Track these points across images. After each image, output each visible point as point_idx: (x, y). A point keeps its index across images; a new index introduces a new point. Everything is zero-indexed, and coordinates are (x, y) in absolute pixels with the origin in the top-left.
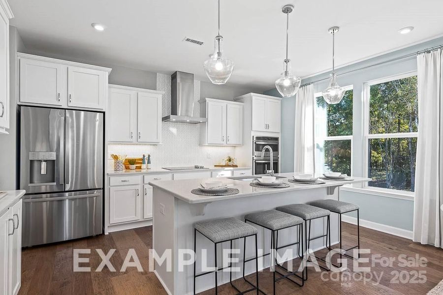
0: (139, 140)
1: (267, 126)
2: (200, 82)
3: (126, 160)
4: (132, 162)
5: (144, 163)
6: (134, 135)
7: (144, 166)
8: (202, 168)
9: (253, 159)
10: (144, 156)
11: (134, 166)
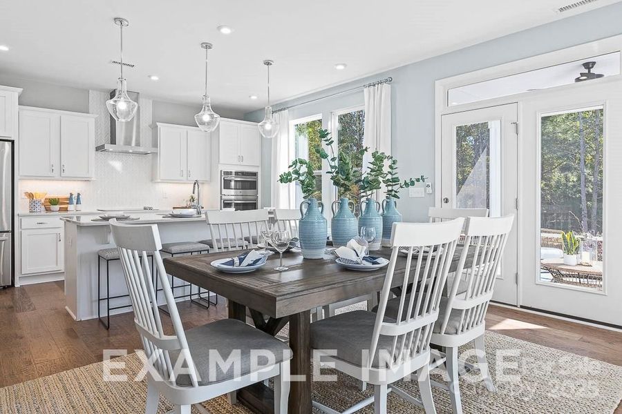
0: (63, 175)
1: (241, 158)
2: (151, 101)
3: (46, 199)
4: (54, 202)
5: (71, 203)
6: (56, 168)
7: (71, 207)
8: (150, 209)
9: (221, 199)
10: (71, 195)
11: (57, 207)
